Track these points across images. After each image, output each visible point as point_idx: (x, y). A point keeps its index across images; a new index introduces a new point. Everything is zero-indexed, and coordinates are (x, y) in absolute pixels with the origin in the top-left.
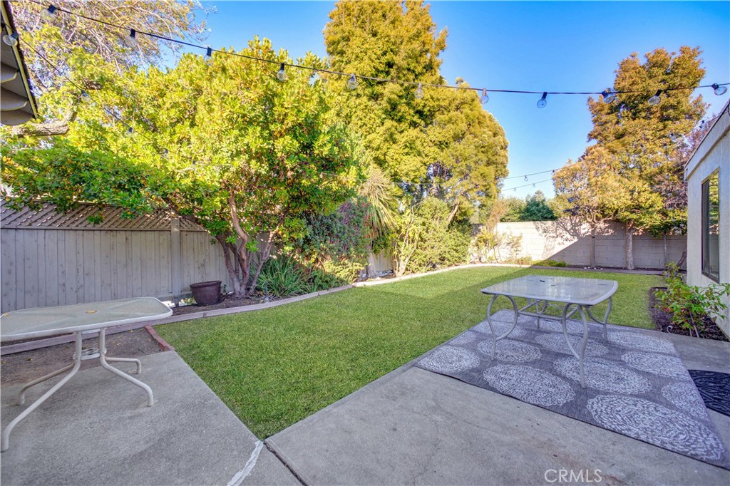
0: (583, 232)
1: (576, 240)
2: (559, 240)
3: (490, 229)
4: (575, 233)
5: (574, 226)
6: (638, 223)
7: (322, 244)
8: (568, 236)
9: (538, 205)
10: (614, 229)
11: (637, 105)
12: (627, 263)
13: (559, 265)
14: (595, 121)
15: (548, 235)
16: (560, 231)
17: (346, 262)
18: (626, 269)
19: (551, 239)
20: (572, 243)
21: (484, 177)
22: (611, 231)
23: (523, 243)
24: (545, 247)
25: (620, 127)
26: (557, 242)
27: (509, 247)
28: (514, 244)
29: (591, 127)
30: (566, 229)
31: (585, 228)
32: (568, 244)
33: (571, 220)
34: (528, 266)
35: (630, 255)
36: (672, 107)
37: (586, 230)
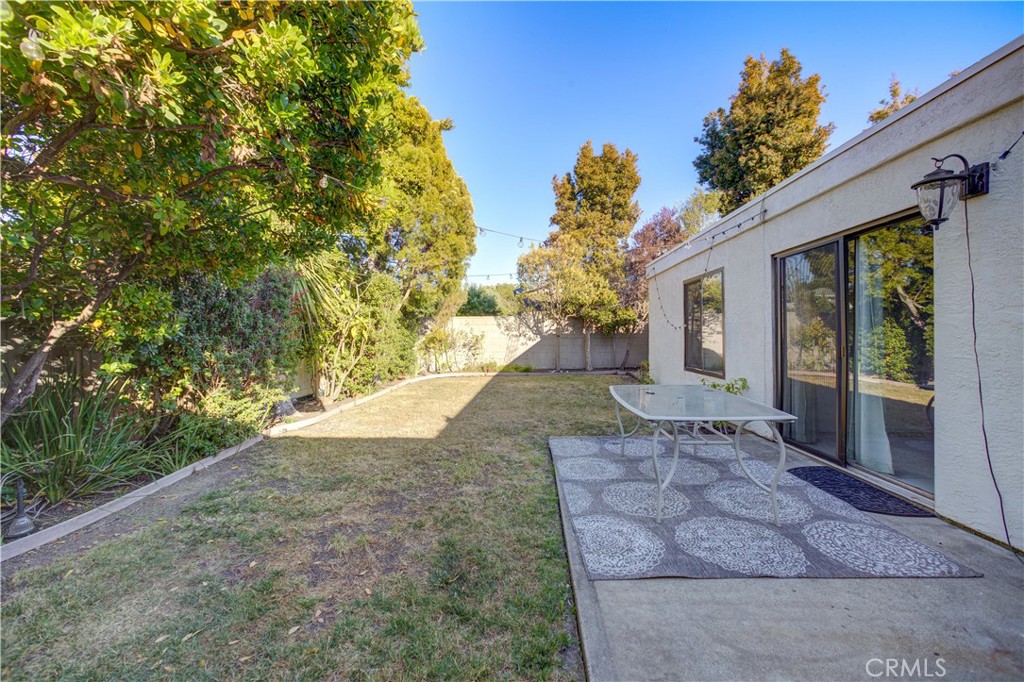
0: (545, 329)
1: (539, 339)
2: (522, 339)
3: (443, 324)
4: (538, 332)
5: (537, 322)
6: (596, 320)
7: (207, 354)
8: (531, 334)
9: (478, 296)
10: (573, 326)
11: (595, 196)
12: (586, 363)
13: (527, 370)
14: (558, 204)
15: (511, 333)
16: (523, 328)
17: (258, 388)
18: (585, 369)
19: (514, 339)
20: (535, 342)
21: (455, 250)
22: (570, 329)
23: (485, 343)
24: (508, 348)
25: (581, 217)
26: (520, 343)
27: (466, 350)
28: (473, 345)
29: (553, 211)
30: (529, 327)
31: (548, 326)
32: (531, 344)
33: (534, 316)
34: (494, 374)
35: (589, 355)
36: (620, 206)
37: (548, 328)
